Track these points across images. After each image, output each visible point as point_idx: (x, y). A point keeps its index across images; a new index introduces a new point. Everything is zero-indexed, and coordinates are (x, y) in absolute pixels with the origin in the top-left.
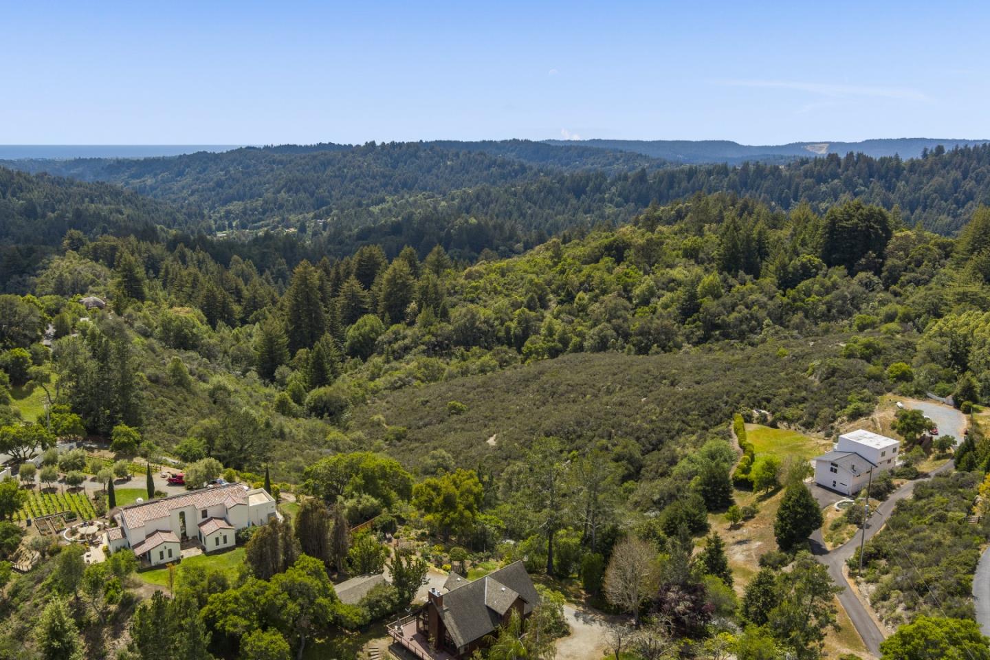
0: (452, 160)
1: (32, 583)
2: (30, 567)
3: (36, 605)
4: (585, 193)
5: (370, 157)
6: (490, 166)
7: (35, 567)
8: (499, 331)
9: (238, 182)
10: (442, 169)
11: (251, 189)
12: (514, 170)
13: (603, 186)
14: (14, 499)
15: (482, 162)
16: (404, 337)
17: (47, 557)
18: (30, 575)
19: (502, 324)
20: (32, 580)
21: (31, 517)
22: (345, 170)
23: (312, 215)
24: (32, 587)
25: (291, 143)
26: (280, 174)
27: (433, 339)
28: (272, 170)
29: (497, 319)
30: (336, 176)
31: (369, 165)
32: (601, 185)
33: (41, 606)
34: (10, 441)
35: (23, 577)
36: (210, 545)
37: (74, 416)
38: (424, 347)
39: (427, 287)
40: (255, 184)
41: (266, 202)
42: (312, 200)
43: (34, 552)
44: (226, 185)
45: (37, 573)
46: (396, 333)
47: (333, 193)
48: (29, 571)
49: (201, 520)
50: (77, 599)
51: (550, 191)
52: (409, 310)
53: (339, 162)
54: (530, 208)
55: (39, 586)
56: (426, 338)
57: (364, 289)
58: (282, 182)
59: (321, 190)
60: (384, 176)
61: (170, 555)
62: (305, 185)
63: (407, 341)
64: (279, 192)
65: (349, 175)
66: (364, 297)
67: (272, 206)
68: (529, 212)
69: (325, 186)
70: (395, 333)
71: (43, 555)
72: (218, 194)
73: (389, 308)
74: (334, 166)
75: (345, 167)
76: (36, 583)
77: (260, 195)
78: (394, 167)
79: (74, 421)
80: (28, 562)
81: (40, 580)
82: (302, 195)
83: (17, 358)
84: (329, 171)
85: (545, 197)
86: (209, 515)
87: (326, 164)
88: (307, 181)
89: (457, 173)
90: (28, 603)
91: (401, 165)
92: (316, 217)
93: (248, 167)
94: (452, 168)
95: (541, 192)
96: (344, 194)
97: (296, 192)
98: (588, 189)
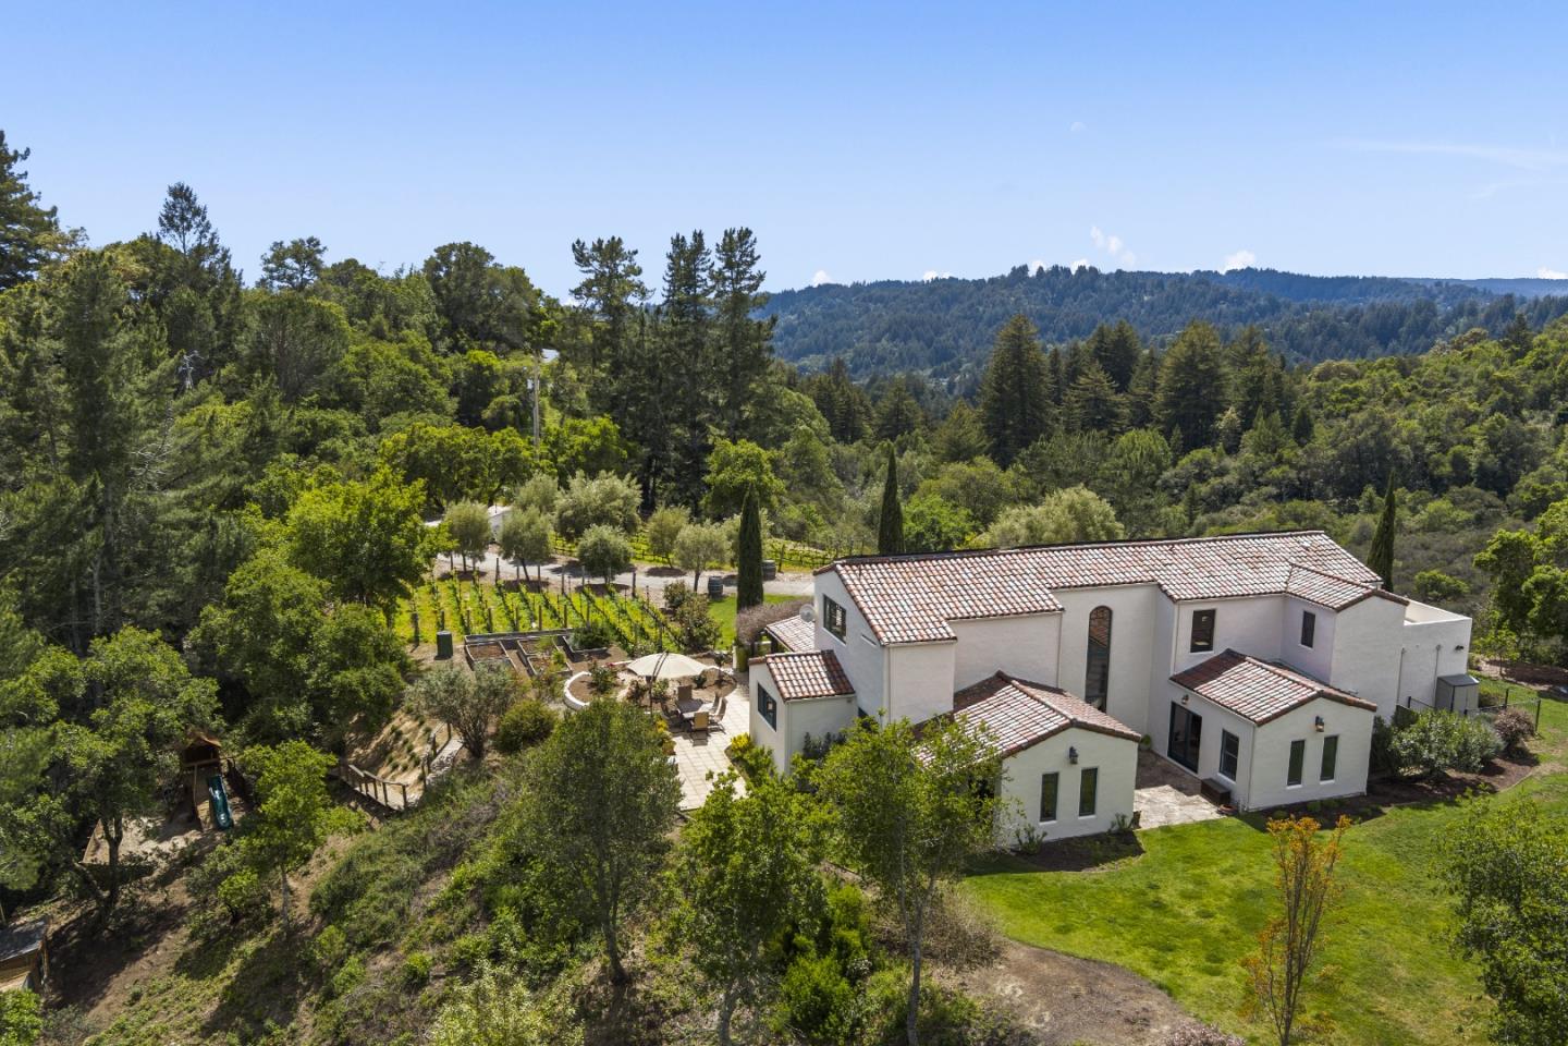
0: (1152, 294)
1: (413, 865)
2: (414, 795)
3: (416, 981)
4: (1397, 337)
5: (1020, 288)
6: (1215, 302)
7: (434, 796)
8: (1438, 464)
9: (816, 326)
10: (1136, 307)
11: (836, 337)
12: (1258, 307)
13: (1432, 324)
14: (397, 541)
15: (1203, 295)
16: (1222, 472)
17: (493, 758)
18: (408, 829)
19: (1444, 449)
20: (412, 849)
21: (452, 627)
22: (981, 309)
23: (929, 372)
24: (412, 885)
25: (893, 279)
26: (880, 316)
27: (1293, 474)
28: (867, 310)
29: (1429, 439)
30: (965, 318)
31: (1018, 299)
32: (1426, 322)
33: (435, 989)
34: (430, 455)
35: (378, 836)
36: (1262, 781)
37: (604, 421)
38: (1273, 490)
39: (1261, 379)
40: (841, 330)
41: (858, 354)
42: (928, 353)
43: (439, 728)
44: (799, 333)
45: (440, 824)
46: (1203, 464)
47: (961, 342)
48: (408, 811)
49: (1184, 658)
50: (621, 979)
51: (1334, 333)
52: (1221, 425)
53: (970, 296)
54: (1297, 360)
55: (441, 886)
56: (1276, 472)
57: (1118, 391)
58: (884, 326)
59: (943, 338)
60: (1041, 317)
61: (1088, 804)
62: (919, 329)
63: (1230, 479)
64: (879, 340)
65: (986, 317)
66: (1116, 404)
67: (867, 359)
68: (1297, 366)
69: (949, 332)
70: (1198, 464)
71: (475, 747)
72: (786, 345)
73: (1180, 420)
74: (961, 303)
75: (980, 303)
76: (430, 869)
77: (850, 346)
78: (1058, 303)
79: (605, 431)
80: (412, 777)
81: (450, 856)
82: (914, 344)
83: (479, 367)
84: (955, 310)
85: (1324, 343)
86: (1225, 636)
87: (948, 302)
88: (923, 323)
89: (1161, 313)
90: (384, 961)
91: (1068, 300)
92: (935, 375)
93: (831, 306)
94: (1152, 305)
95: (1316, 335)
96: (978, 343)
97: (905, 341)
98: (1403, 329)
